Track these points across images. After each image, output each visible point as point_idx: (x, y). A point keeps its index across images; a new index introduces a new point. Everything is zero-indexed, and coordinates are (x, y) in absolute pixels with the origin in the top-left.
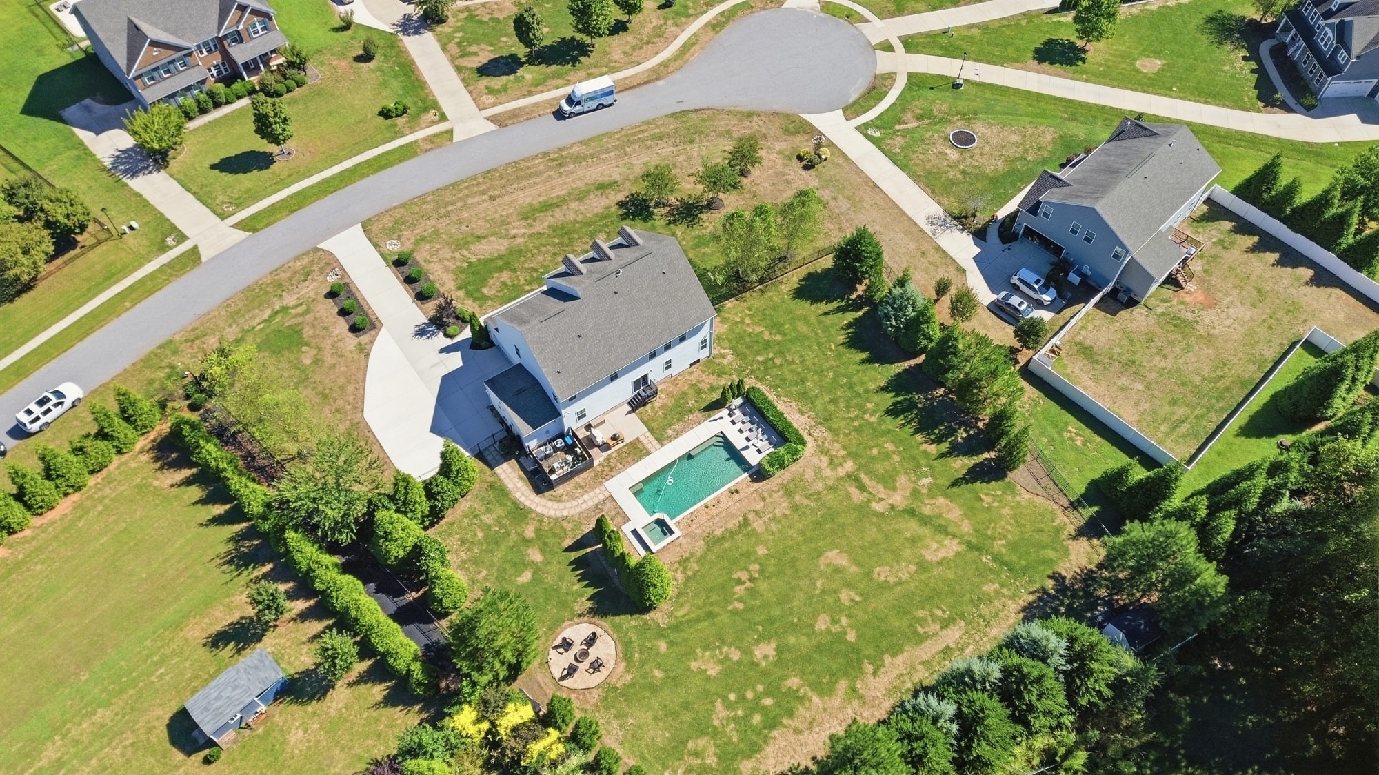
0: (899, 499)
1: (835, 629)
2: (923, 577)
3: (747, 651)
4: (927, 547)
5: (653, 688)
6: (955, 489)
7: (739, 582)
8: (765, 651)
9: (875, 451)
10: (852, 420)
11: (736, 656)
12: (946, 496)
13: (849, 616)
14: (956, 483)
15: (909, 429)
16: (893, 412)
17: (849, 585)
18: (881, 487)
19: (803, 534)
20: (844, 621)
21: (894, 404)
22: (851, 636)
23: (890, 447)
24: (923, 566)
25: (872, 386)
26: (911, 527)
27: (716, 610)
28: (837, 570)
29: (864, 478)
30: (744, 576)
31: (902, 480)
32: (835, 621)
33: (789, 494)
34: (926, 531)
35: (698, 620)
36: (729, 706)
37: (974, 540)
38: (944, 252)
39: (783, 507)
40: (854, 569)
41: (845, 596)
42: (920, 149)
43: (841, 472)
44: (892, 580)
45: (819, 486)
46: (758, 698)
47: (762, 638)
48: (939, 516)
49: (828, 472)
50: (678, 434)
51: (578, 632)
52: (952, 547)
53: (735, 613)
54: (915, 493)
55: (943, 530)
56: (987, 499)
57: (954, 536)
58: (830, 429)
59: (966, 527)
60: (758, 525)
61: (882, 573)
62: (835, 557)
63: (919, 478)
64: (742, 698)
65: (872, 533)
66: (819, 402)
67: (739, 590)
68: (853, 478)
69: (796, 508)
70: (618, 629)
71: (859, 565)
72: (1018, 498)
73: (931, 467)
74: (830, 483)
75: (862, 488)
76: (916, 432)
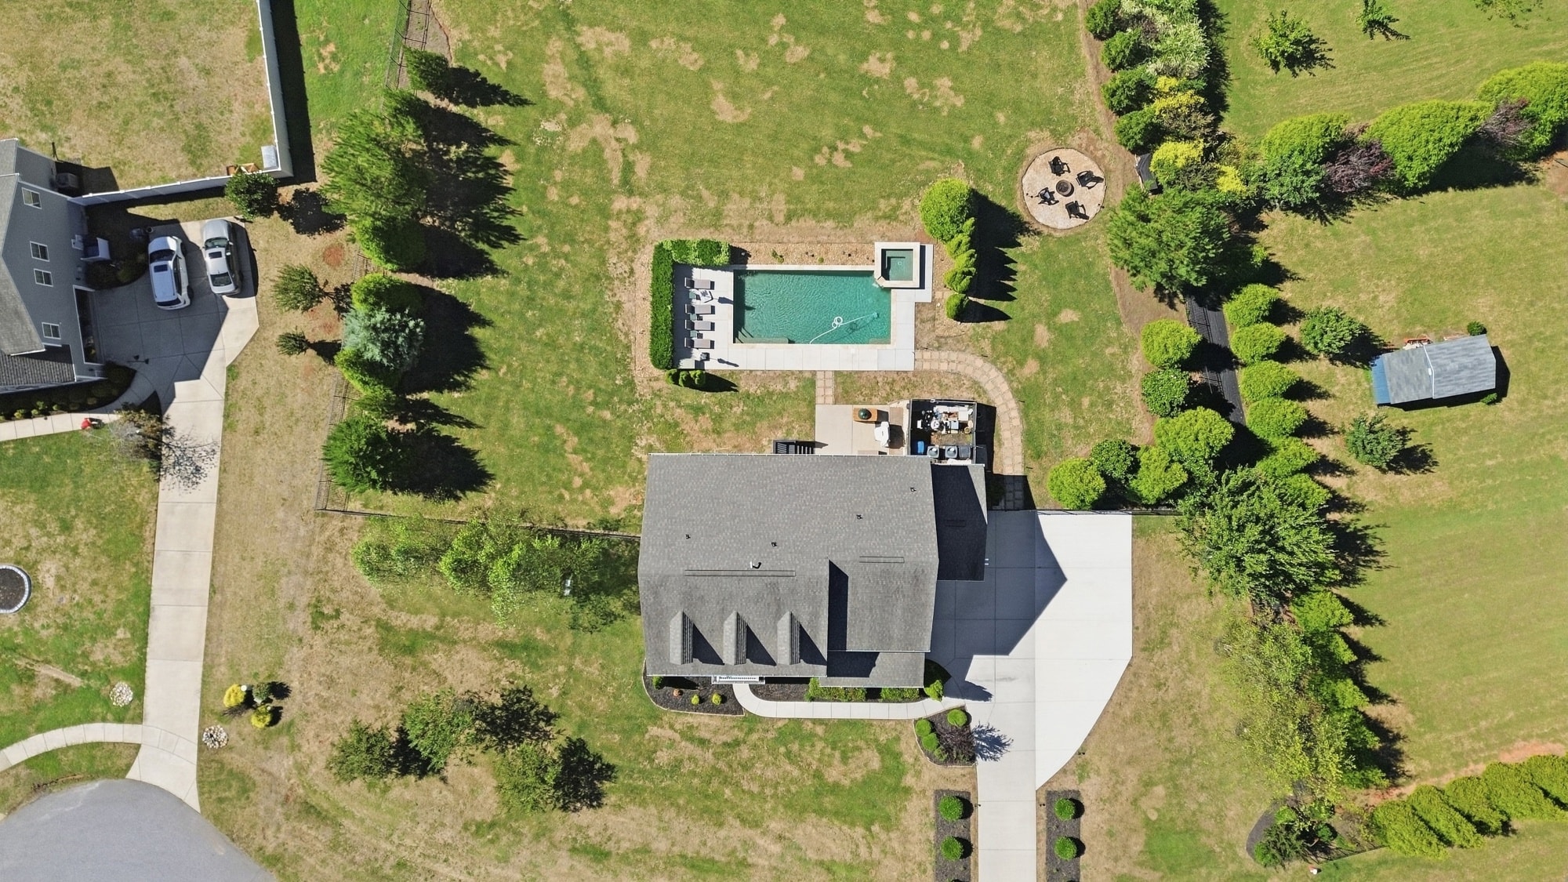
0: (599, 127)
1: (789, 39)
2: (650, 27)
3: (896, 78)
4: (617, 54)
5: (1017, 107)
6: (527, 95)
7: (848, 155)
8: (877, 66)
9: (575, 200)
10: (566, 257)
11: (911, 83)
12: (544, 94)
13: (764, 40)
14: (520, 102)
15: (510, 200)
16: (510, 235)
17: (737, 73)
18: (607, 154)
19: (739, 162)
20: (773, 40)
21: (495, 245)
22: (780, 20)
23: (553, 194)
24: (641, 38)
25: (503, 283)
26: (613, 87)
27: (895, 143)
28: (734, 96)
29: (616, 178)
30: (839, 159)
31: (576, 144)
32: (784, 46)
33: (718, 214)
34: (602, 73)
35: (921, 144)
36: (955, 41)
37: (561, 27)
38: (226, 416)
39: (735, 207)
40: (717, 85)
41: (750, 64)
42: (88, 614)
43: (635, 203)
44: (687, 47)
45: (676, 201)
46: (919, 27)
47: (867, 80)
48: (572, 78)
49: (652, 211)
50: (784, 375)
51: (1053, 217)
52: (588, 38)
53: (877, 125)
54: (573, 122)
55: (584, 61)
56: (502, 61)
57: (578, 46)
58: (603, 262)
59: (555, 46)
60: (780, 205)
61: (691, 60)
62: (725, 111)
63: (554, 135)
64: (937, 37)
65: (662, 110)
66: (586, 306)
67: (855, 147)
68: (628, 186)
69: (724, 195)
70: (1010, 193)
71: (707, 86)
72: (467, 37)
73: (529, 138)
74: (660, 197)
75: (628, 168)
76: (507, 190)
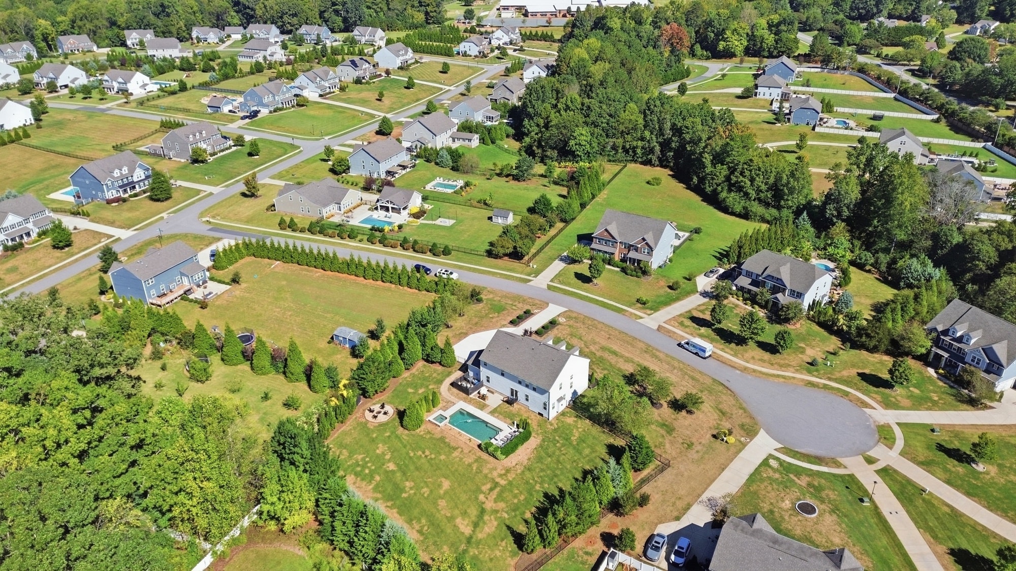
0: (489, 505)
1: (407, 489)
2: (445, 520)
3: (389, 461)
4: (464, 520)
5: (368, 435)
6: (505, 528)
7: (424, 453)
8: (391, 466)
9: (516, 492)
10: (534, 479)
11: (388, 457)
12: (498, 525)
13: (415, 494)
14: (509, 528)
15: (538, 504)
16: (546, 495)
17: (431, 491)
18: (494, 497)
19: (456, 470)
20: (412, 492)
21: (553, 495)
22: (404, 495)
23: (522, 498)
24: (451, 519)
25: (560, 485)
26: (473, 512)
27: (408, 447)
28: (440, 486)
29: (498, 489)
30: (427, 453)
31: (502, 505)
32: (411, 488)
33: (476, 461)
34: (474, 519)
35: (402, 443)
36: (363, 459)
37: (473, 540)
38: (688, 508)
39: (468, 460)
40: (442, 492)
41: (426, 491)
42: (775, 486)
43: (498, 480)
44: (440, 508)
45: (485, 471)
46: (368, 467)
47: (397, 465)
48: (485, 523)
49: (495, 474)
50: (497, 417)
51: (389, 409)
52: (467, 530)
53: (408, 454)
54: (497, 511)
55: (476, 525)
56: (504, 544)
57: (473, 531)
58: (523, 472)
59: (480, 536)
60: (456, 454)
61: (442, 503)
62: (446, 484)
63: (506, 512)
64: (368, 462)
65: (464, 497)
66: (539, 465)
67: (420, 453)
68: (496, 484)
69: (470, 465)
70: (394, 420)
71: (445, 494)
72: (509, 559)
73: (516, 516)
74: (489, 476)
75: (491, 490)
76: (537, 507)
